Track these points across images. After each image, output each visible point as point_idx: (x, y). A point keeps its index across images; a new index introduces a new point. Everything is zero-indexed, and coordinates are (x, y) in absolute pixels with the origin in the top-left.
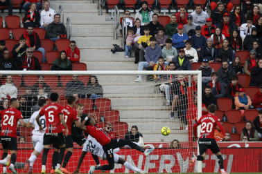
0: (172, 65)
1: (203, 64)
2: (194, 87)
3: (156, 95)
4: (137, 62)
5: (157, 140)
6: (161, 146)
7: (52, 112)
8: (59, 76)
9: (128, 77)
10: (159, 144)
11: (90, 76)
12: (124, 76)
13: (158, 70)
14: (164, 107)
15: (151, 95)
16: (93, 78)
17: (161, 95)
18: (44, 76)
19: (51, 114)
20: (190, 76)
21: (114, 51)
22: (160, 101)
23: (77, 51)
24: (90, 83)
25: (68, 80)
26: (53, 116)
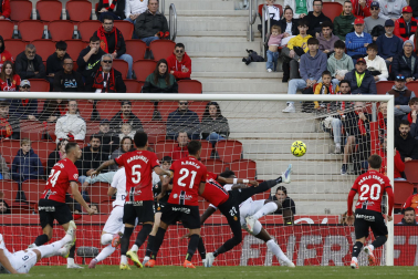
0: (344, 84)
1: (397, 83)
2: (381, 122)
3: (317, 135)
4: (286, 79)
5: (319, 212)
6: (325, 221)
7: (139, 166)
8: (156, 103)
9: (271, 104)
10: (322, 218)
11: (208, 103)
12: (264, 103)
13: (321, 93)
14: (330, 156)
15: (309, 135)
16: (212, 106)
17: (326, 135)
18: (130, 102)
19: (137, 170)
20: (374, 105)
21: (247, 61)
22: (325, 146)
23: (187, 61)
24: (207, 113)
25: (171, 108)
26: (139, 174)
